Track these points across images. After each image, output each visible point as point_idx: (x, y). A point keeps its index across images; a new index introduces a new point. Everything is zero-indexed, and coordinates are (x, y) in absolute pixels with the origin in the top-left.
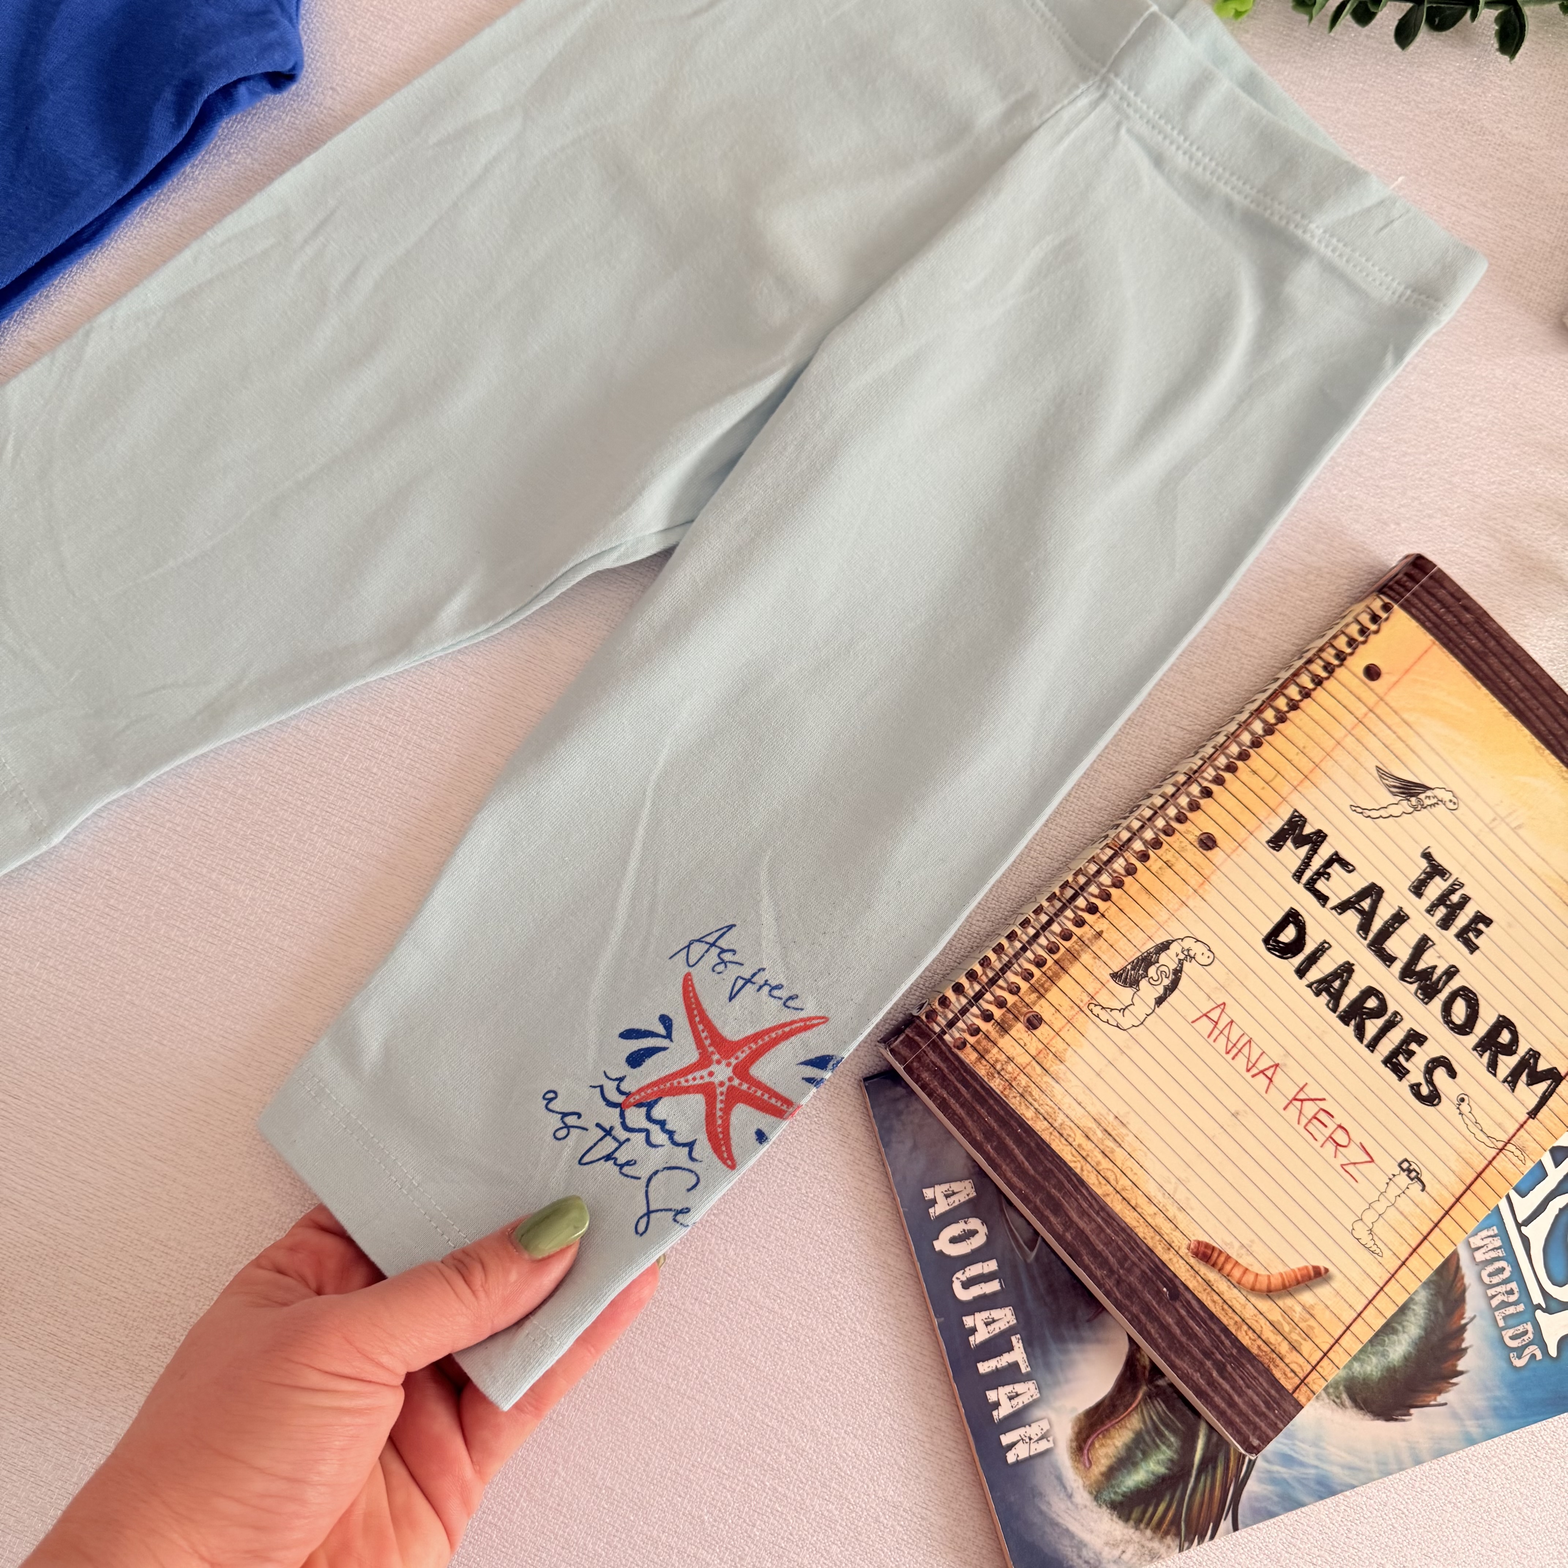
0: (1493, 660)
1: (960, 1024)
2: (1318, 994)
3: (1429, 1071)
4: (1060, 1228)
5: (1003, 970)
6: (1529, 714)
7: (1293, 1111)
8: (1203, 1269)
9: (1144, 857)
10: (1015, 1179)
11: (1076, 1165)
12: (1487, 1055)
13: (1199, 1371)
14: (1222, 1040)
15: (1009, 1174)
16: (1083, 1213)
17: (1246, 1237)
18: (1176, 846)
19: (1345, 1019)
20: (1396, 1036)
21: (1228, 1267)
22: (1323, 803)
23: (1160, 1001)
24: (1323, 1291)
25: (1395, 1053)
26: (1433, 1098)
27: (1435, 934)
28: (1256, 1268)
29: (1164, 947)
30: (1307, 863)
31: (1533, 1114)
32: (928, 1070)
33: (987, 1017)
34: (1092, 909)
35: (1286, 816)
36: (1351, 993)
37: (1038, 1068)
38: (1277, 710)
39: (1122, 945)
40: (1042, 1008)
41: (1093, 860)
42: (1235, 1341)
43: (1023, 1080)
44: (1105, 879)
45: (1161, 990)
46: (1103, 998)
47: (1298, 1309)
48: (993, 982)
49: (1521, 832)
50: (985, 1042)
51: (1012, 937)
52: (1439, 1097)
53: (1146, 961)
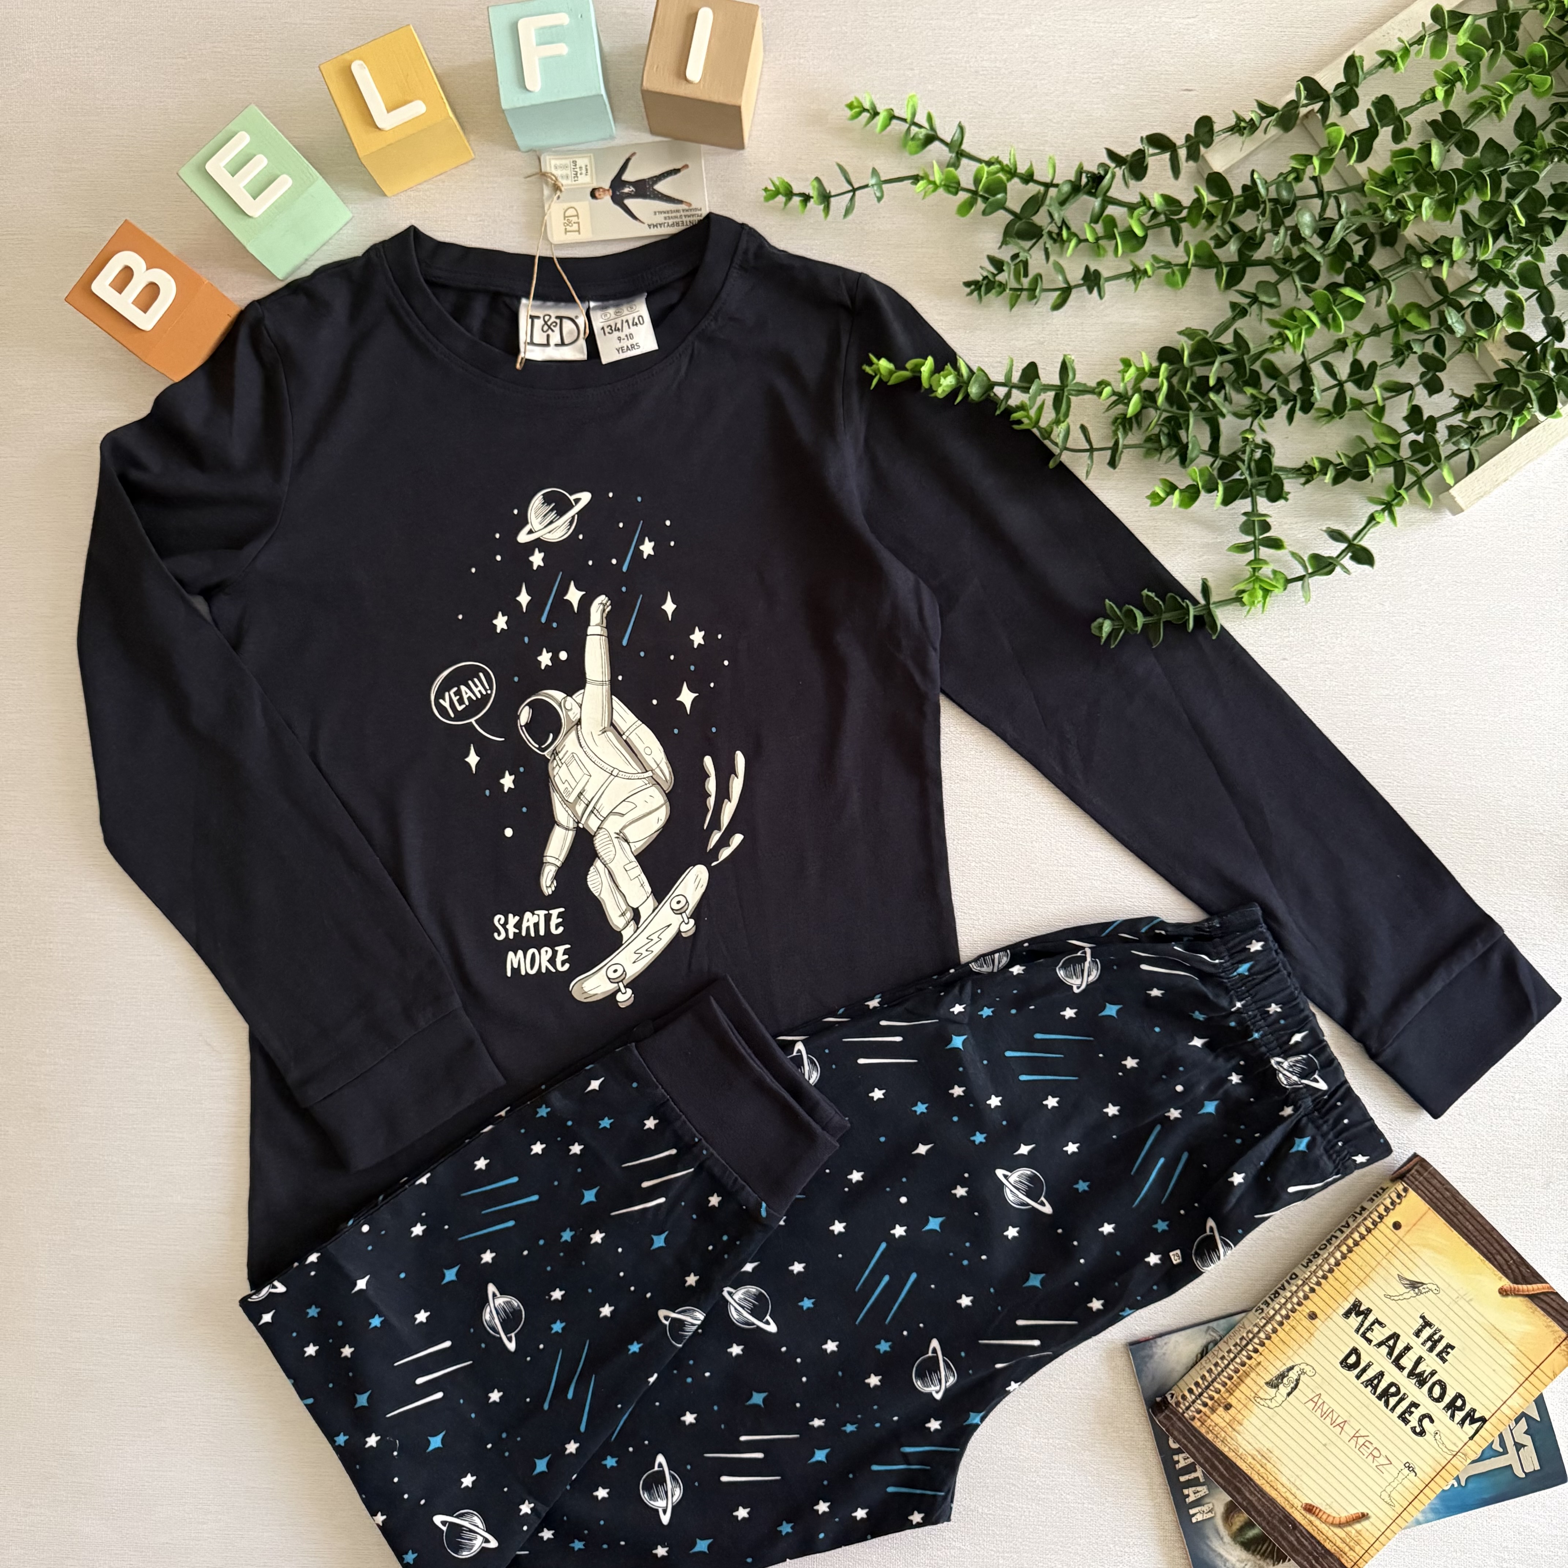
0: (1460, 1217)
1: (1192, 1408)
2: (1366, 1386)
3: (1420, 1420)
4: (1240, 1500)
5: (1213, 1382)
6: (1478, 1243)
7: (1353, 1442)
8: (1308, 1516)
9: (1281, 1324)
10: (1219, 1479)
11: (1248, 1472)
12: (1450, 1412)
13: (1305, 1561)
14: (1319, 1411)
15: (1217, 1477)
16: (1251, 1493)
17: (1329, 1501)
18: (1297, 1318)
19: (1379, 1398)
20: (1404, 1405)
21: (1321, 1514)
22: (1370, 1294)
23: (1289, 1394)
24: (1366, 1523)
25: (1404, 1413)
26: (1422, 1433)
27: (1425, 1355)
28: (1334, 1514)
29: (1292, 1368)
30: (1362, 1325)
31: (1471, 1438)
32: (1177, 1430)
33: (1205, 1405)
34: (1256, 1351)
35: (1352, 1302)
36: (1383, 1385)
37: (1230, 1429)
38: (1348, 1246)
39: (1271, 1368)
40: (1232, 1400)
41: (1256, 1325)
42: (1323, 1547)
43: (1223, 1434)
44: (1262, 1335)
45: (1289, 1389)
46: (1261, 1394)
47: (1354, 1531)
48: (1207, 1387)
49: (1472, 1303)
50: (1204, 1417)
51: (1216, 1365)
52: (1425, 1432)
53: (1282, 1376)
